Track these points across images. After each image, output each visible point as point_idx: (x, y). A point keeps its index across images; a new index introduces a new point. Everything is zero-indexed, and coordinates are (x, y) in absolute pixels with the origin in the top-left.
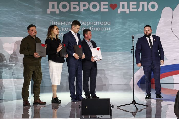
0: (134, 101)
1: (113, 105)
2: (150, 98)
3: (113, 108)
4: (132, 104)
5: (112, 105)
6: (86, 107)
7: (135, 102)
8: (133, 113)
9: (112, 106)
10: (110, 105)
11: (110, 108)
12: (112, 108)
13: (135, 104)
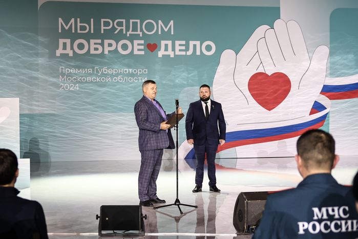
0: (177, 201)
1: (146, 215)
2: (201, 191)
3: (146, 219)
4: (175, 204)
5: (144, 215)
6: (107, 219)
7: (179, 202)
8: (175, 218)
9: (143, 217)
10: (142, 215)
11: (142, 219)
12: (144, 219)
13: (178, 205)
